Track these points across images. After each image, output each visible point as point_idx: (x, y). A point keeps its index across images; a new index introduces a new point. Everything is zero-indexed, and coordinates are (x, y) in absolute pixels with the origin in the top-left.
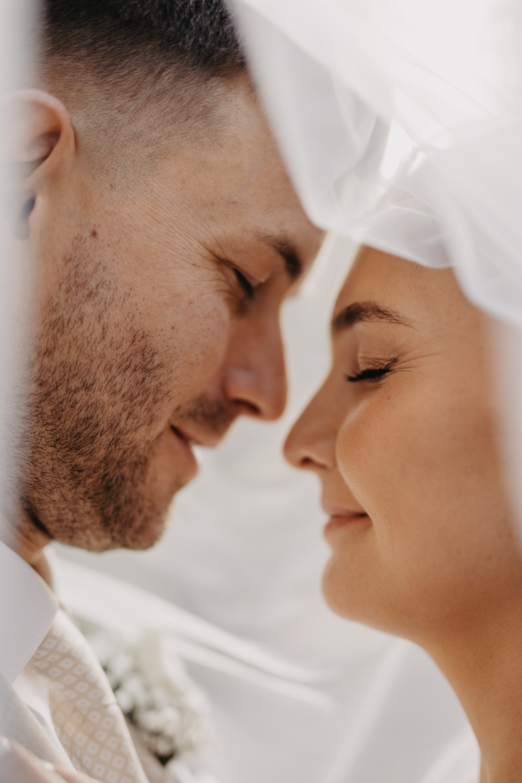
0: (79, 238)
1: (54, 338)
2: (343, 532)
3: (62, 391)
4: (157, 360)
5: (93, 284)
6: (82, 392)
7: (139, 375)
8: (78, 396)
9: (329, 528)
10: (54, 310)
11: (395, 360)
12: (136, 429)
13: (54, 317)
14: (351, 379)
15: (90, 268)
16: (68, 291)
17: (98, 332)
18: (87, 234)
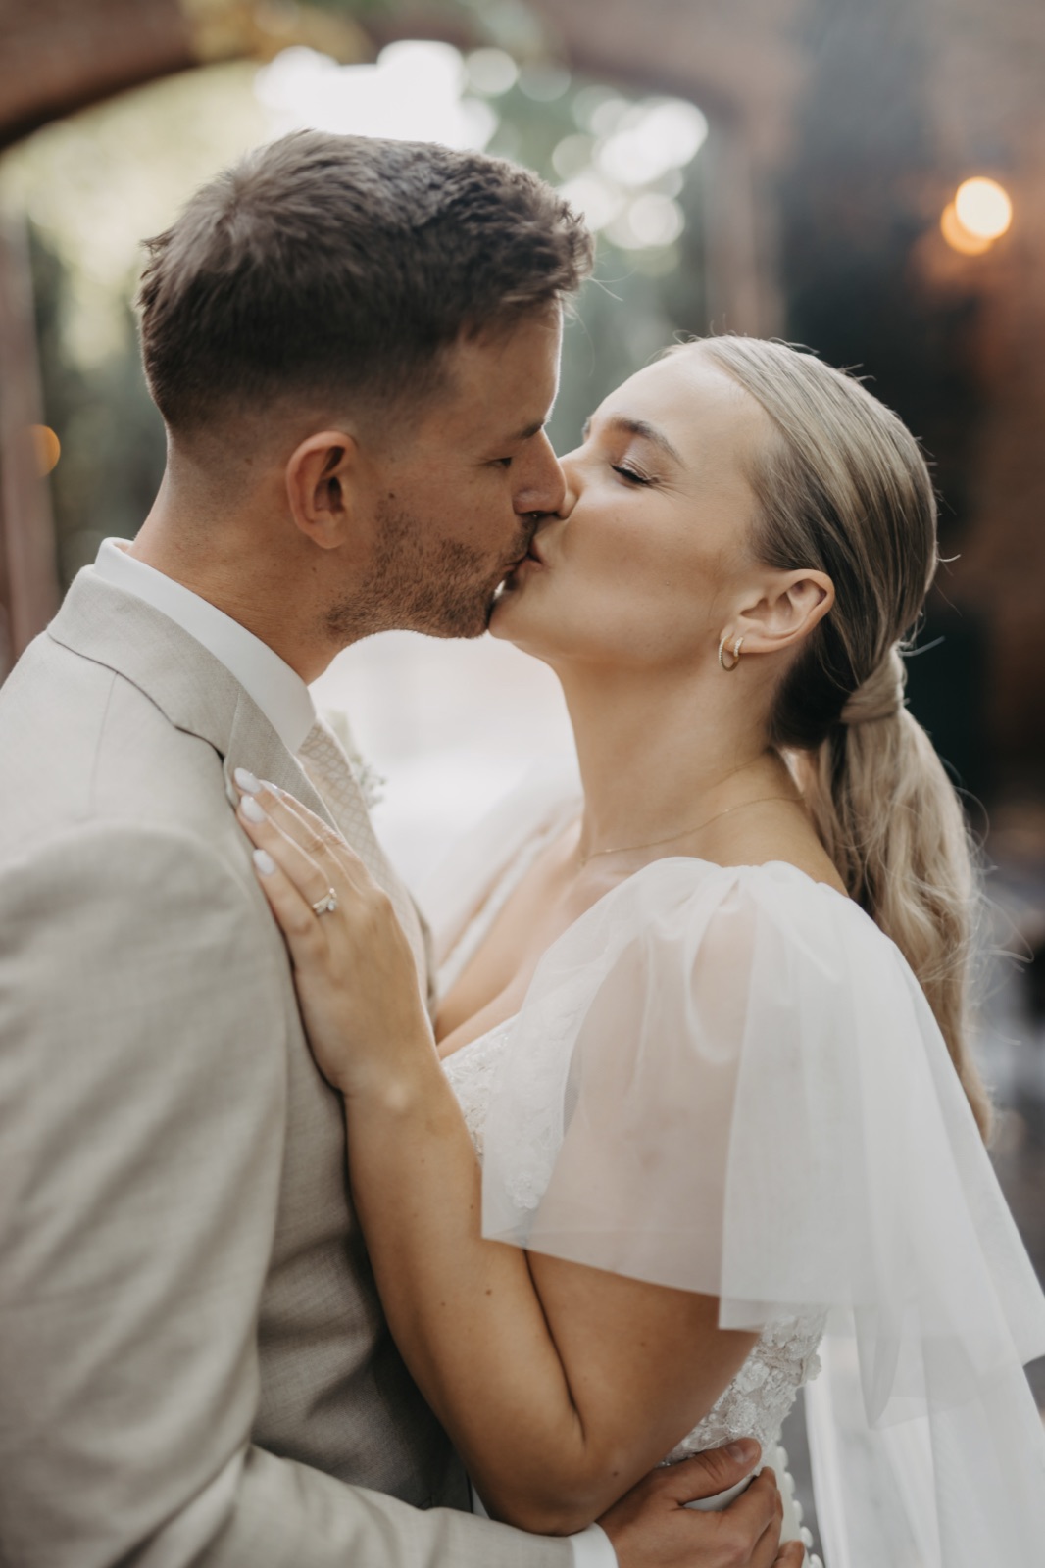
0: (382, 501)
1: (384, 567)
4: (465, 545)
5: (402, 527)
6: (414, 585)
7: (455, 556)
8: (411, 589)
10: (378, 551)
13: (380, 555)
15: (397, 518)
16: (385, 537)
17: (416, 553)
18: (386, 498)
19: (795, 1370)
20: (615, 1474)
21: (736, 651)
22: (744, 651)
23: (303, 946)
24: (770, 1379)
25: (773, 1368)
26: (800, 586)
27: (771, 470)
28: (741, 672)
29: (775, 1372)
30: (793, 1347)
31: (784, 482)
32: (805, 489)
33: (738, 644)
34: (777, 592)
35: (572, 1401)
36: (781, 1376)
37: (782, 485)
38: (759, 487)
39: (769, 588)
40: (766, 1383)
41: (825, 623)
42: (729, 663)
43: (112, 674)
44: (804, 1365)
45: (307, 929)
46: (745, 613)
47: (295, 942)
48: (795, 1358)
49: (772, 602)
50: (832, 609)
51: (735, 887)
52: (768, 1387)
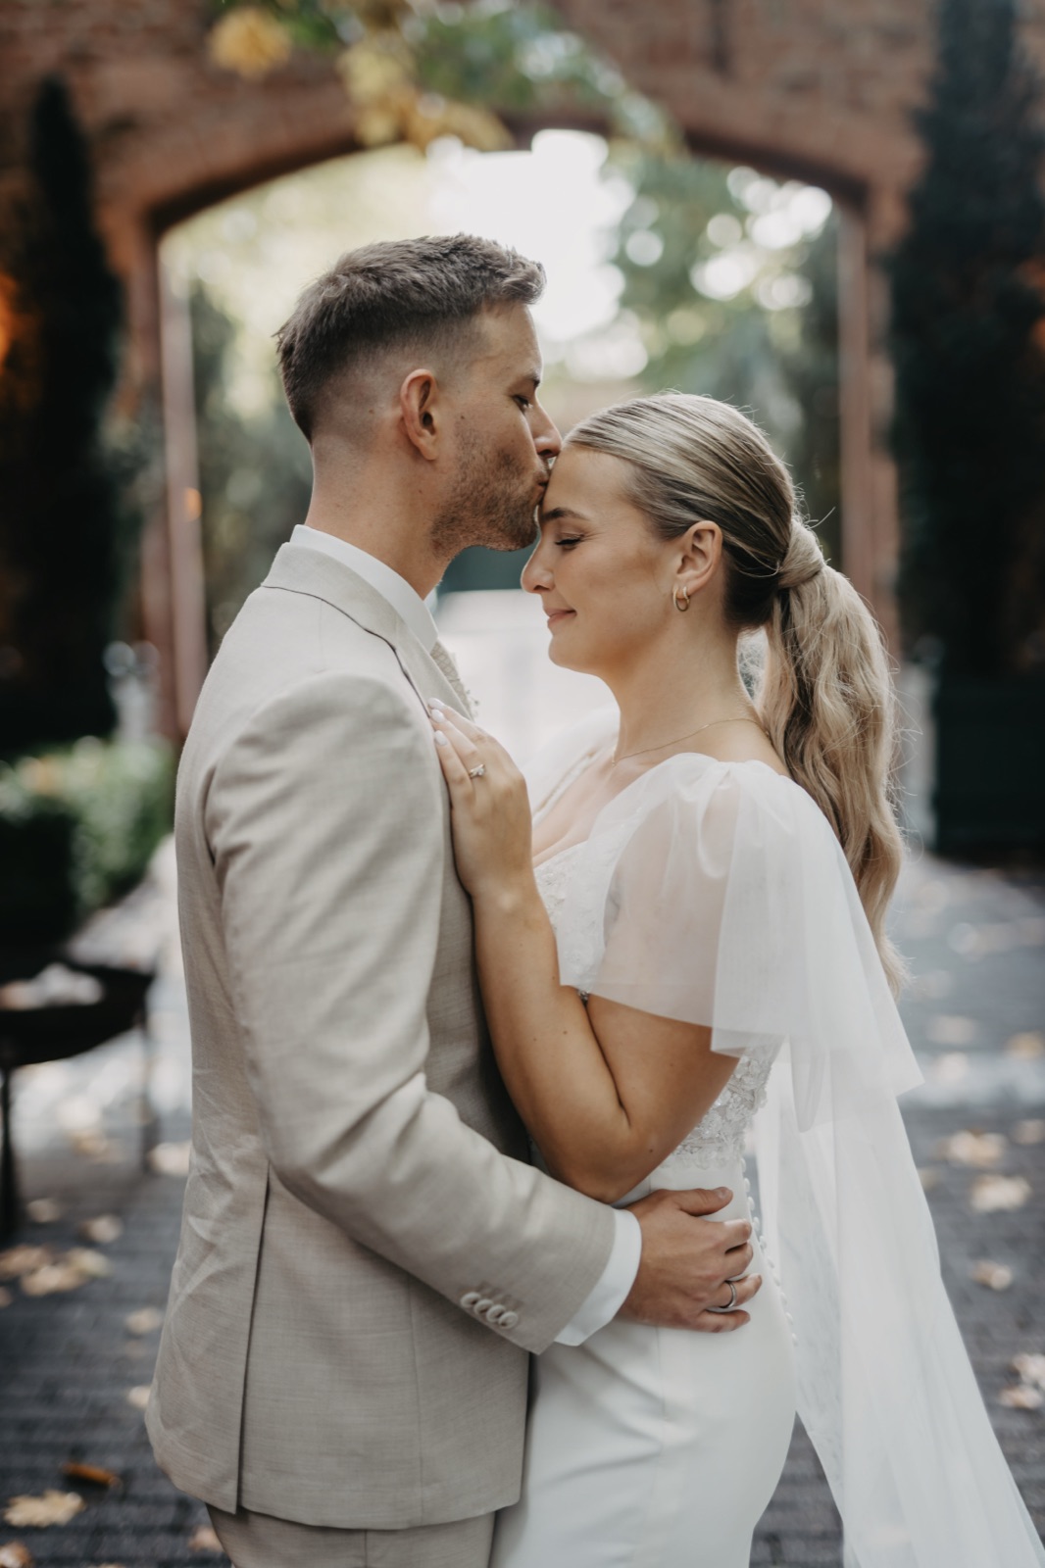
0: (458, 423)
1: (465, 473)
2: (561, 623)
3: (475, 494)
4: (511, 458)
5: (472, 440)
6: (485, 489)
7: (506, 467)
8: (484, 491)
9: (550, 623)
10: (460, 460)
11: (582, 536)
12: (517, 489)
13: (461, 463)
14: (558, 544)
15: (468, 434)
16: (463, 448)
17: (483, 459)
18: (459, 419)
19: (749, 1097)
20: (651, 1151)
21: (685, 596)
22: (690, 593)
23: (458, 792)
24: (732, 1100)
25: (733, 1092)
26: (698, 535)
27: (636, 489)
28: (695, 607)
29: (736, 1096)
30: (747, 1080)
31: (647, 489)
32: (662, 485)
33: (685, 589)
34: (689, 547)
35: (621, 1103)
36: (739, 1099)
37: (646, 492)
38: (635, 502)
39: (683, 549)
40: (729, 1103)
41: (726, 545)
42: (682, 607)
43: (320, 601)
44: (756, 1095)
45: (462, 781)
46: (680, 571)
47: (453, 787)
48: (749, 1088)
49: (691, 554)
50: (723, 535)
51: (728, 774)
52: (731, 1106)
